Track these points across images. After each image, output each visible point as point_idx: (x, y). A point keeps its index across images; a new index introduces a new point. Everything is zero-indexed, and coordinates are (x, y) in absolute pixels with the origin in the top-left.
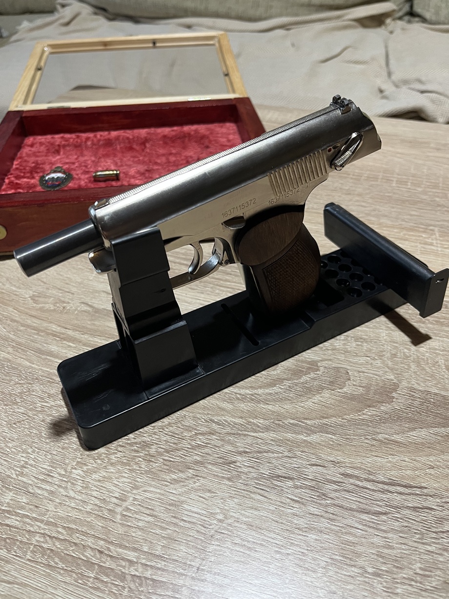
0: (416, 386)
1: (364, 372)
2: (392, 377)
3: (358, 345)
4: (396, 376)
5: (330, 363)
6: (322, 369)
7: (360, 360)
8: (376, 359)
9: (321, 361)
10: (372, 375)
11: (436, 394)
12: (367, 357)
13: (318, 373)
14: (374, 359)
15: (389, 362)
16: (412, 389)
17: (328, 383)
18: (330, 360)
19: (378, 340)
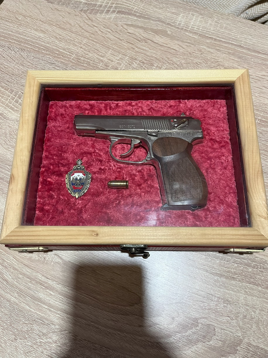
0: (252, 342)
1: (224, 330)
2: (240, 334)
3: (224, 306)
4: (243, 333)
5: (206, 320)
6: (200, 325)
7: (223, 319)
8: (233, 319)
9: (200, 318)
10: (228, 332)
11: (262, 349)
12: (228, 317)
13: (197, 328)
14: (232, 319)
15: (241, 322)
16: (249, 344)
17: (202, 337)
18: (206, 318)
19: (238, 302)
